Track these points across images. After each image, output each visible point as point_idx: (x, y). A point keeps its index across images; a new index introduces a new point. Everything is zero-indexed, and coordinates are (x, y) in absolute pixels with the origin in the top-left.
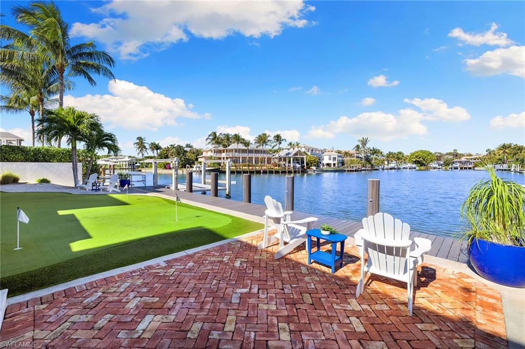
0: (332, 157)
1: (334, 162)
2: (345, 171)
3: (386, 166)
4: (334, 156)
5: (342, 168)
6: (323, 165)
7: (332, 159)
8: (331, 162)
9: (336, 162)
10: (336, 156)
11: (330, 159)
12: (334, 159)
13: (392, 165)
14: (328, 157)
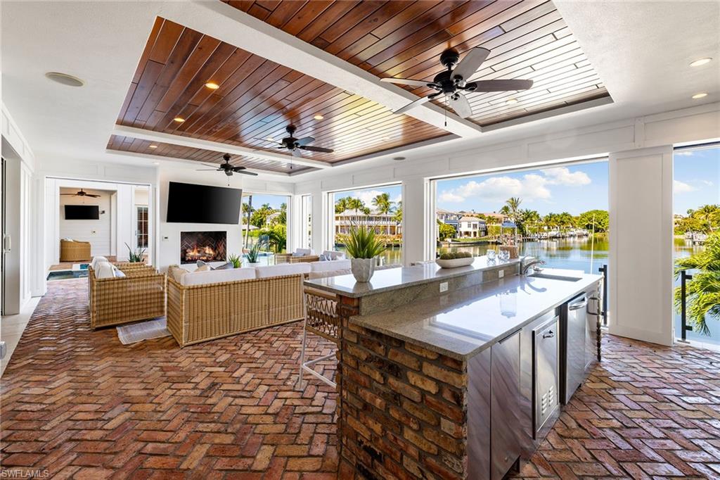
0: (472, 223)
1: (475, 230)
2: (489, 243)
3: (545, 234)
4: (475, 223)
5: (484, 238)
6: (461, 235)
7: (472, 226)
8: (471, 230)
9: (477, 230)
10: (478, 223)
11: (469, 226)
12: (475, 226)
13: (553, 233)
14: (467, 223)
